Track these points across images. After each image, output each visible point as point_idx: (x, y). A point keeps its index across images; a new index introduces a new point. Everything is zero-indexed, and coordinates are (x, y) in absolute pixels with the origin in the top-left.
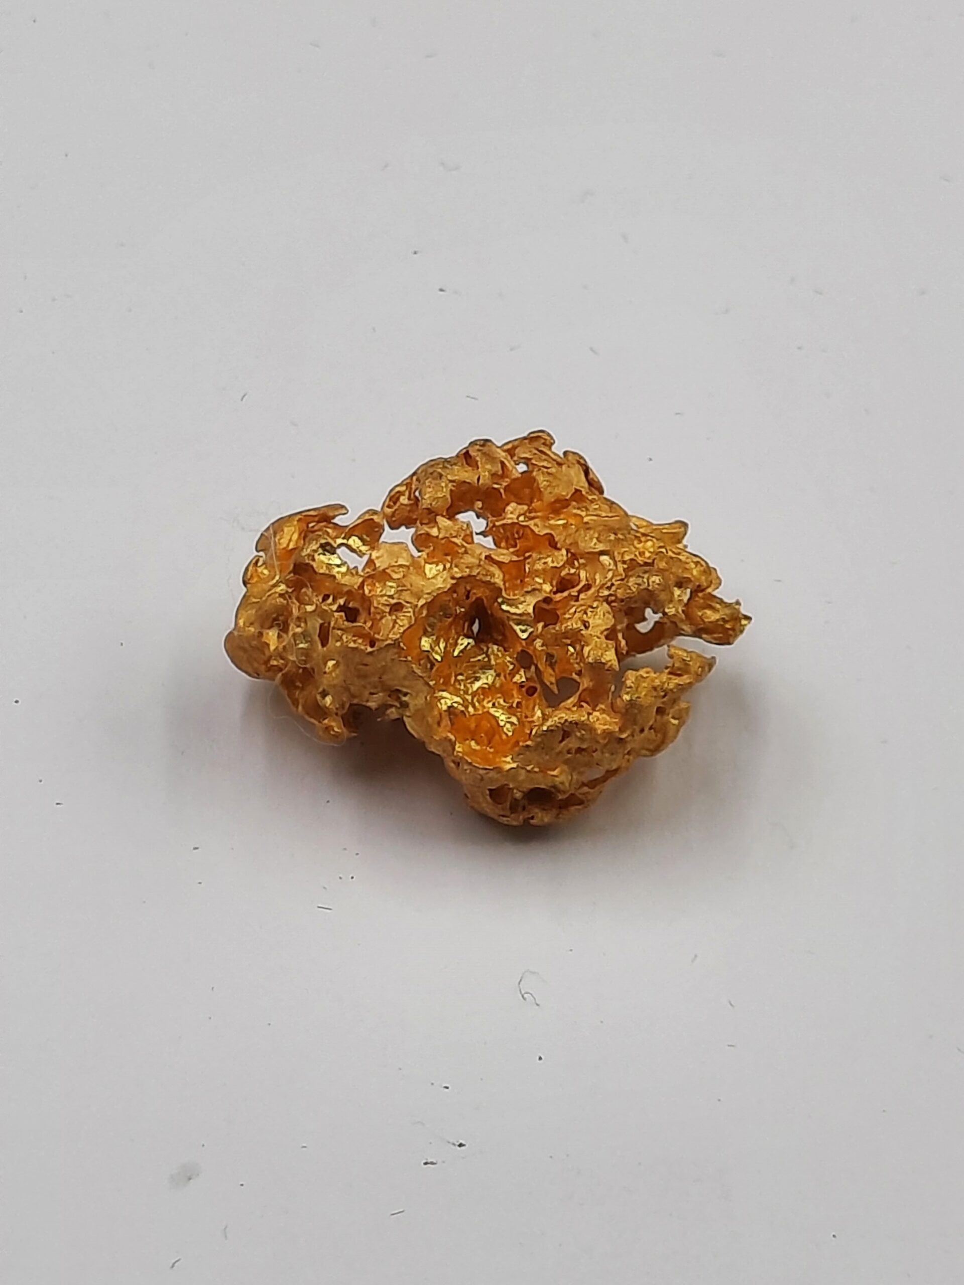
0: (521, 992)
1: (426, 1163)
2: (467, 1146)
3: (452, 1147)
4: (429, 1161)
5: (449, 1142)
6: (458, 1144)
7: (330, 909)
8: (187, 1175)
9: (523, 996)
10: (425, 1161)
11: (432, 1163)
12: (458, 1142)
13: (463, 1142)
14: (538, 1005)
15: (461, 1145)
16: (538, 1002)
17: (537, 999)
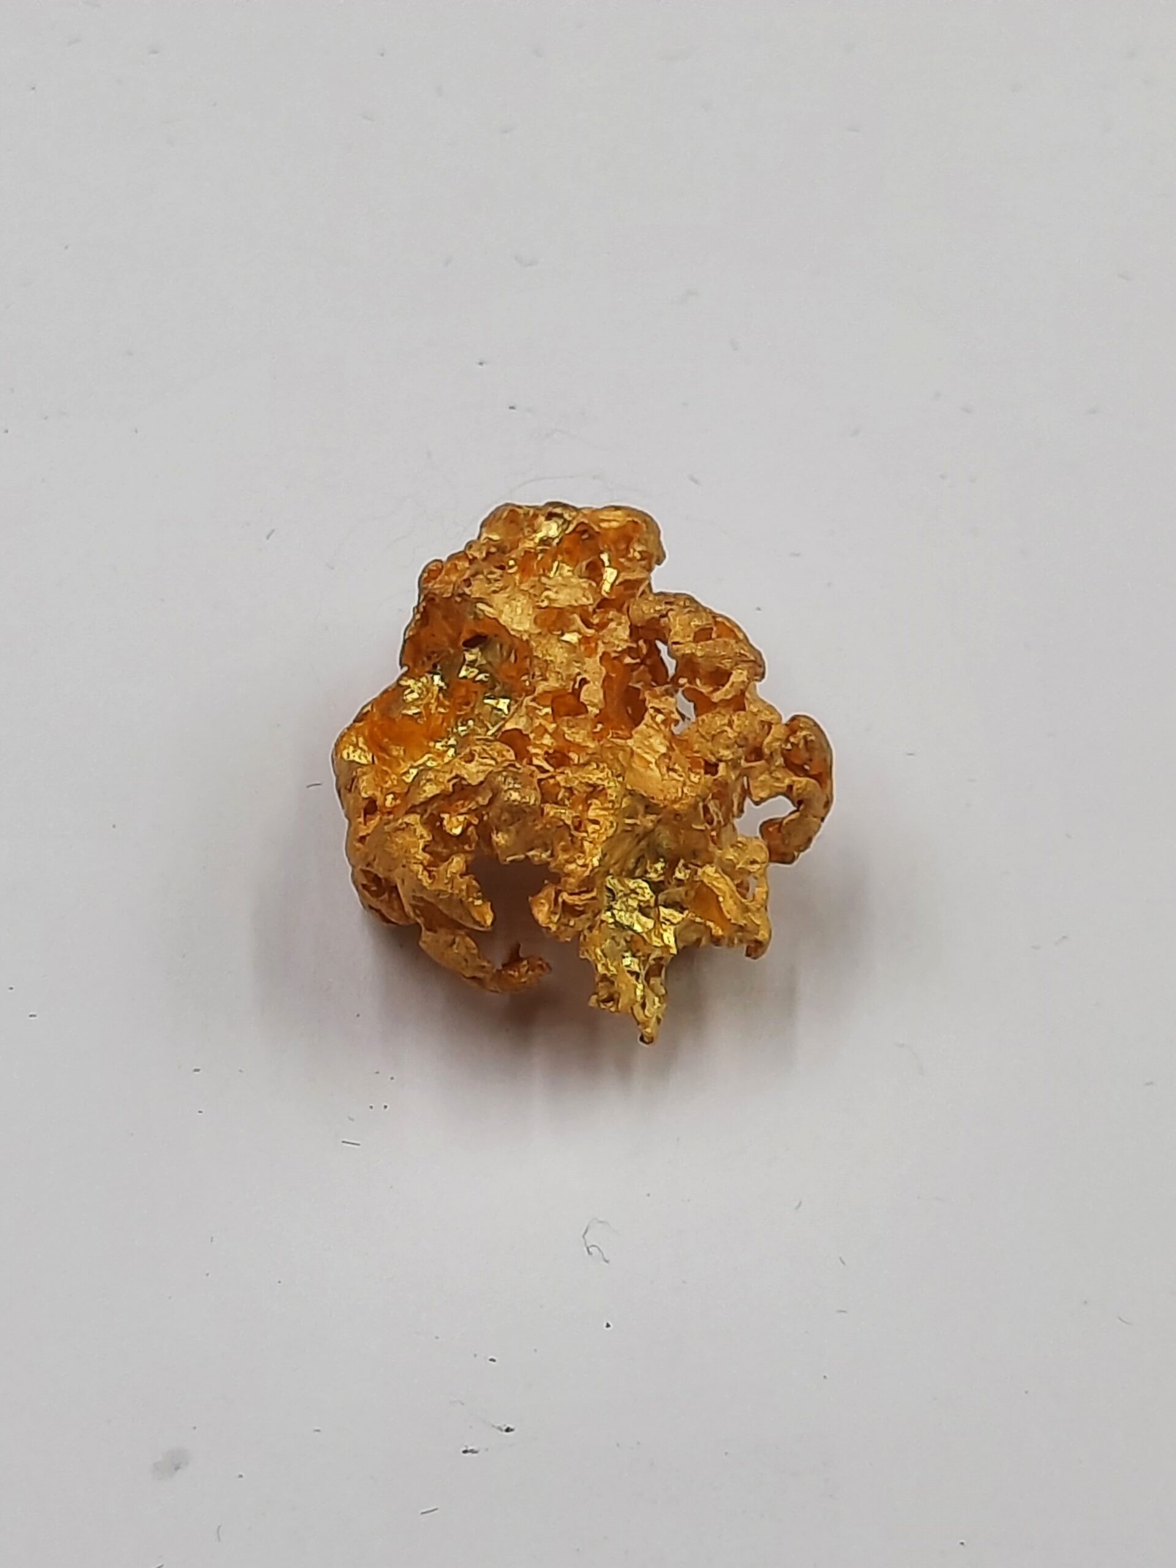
0: (585, 1244)
1: (465, 1452)
2: (516, 1430)
3: (499, 1432)
4: (470, 1448)
5: (493, 1426)
6: (505, 1428)
7: (358, 1145)
8: (175, 1463)
9: (588, 1249)
10: (464, 1449)
11: (472, 1451)
12: (505, 1425)
13: (511, 1427)
14: (607, 1261)
15: (508, 1430)
16: (607, 1259)
17: (605, 1255)
